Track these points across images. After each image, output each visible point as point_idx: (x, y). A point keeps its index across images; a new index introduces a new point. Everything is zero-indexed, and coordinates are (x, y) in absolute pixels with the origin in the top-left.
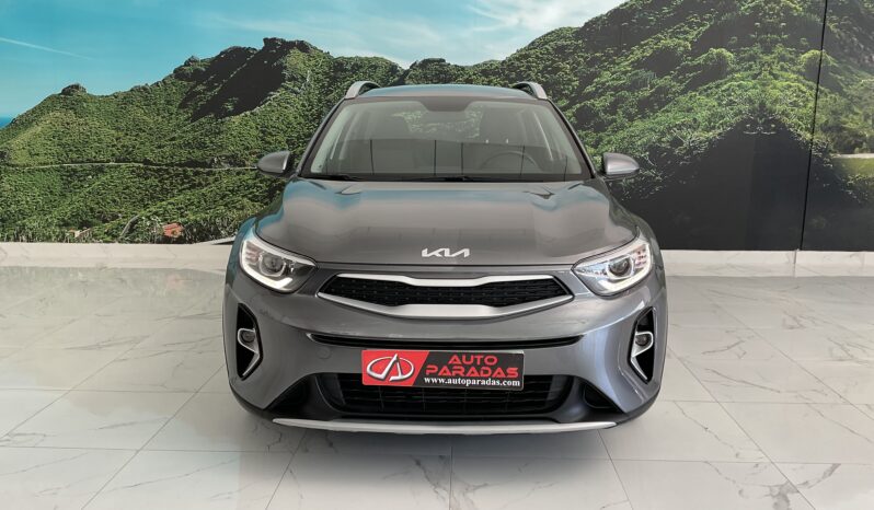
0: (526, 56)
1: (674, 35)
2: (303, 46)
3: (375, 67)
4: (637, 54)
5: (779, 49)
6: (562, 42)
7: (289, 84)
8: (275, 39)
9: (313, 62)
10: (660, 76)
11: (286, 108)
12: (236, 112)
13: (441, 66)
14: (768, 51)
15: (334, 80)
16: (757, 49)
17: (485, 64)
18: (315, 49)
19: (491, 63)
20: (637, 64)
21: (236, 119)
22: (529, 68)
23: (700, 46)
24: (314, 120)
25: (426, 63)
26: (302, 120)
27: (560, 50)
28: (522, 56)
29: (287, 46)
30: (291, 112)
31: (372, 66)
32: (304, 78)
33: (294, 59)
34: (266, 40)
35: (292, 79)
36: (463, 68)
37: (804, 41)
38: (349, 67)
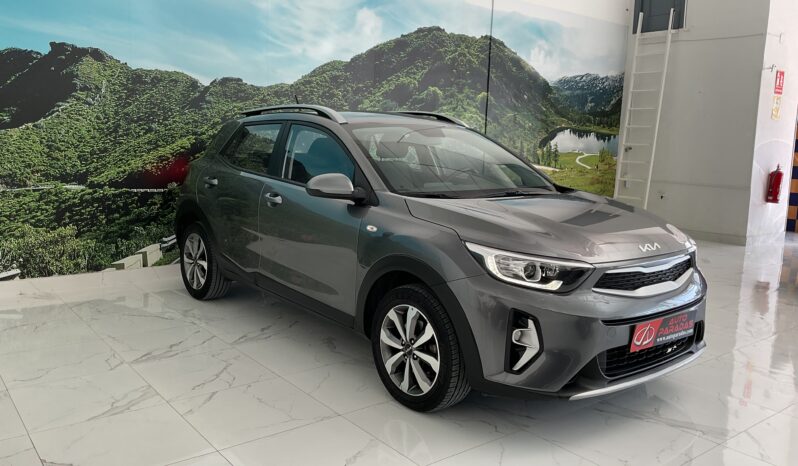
0: (310, 82)
1: (408, 74)
2: (97, 55)
3: (176, 81)
4: (386, 87)
5: (466, 90)
6: (335, 73)
7: (81, 95)
8: (63, 44)
9: (109, 72)
10: (401, 106)
11: (78, 120)
12: (15, 124)
13: (239, 85)
14: (461, 92)
15: (132, 92)
16: (454, 89)
17: (277, 86)
18: (111, 58)
19: (282, 86)
20: (386, 95)
21: (15, 132)
22: (312, 92)
23: (423, 85)
24: (110, 134)
25: (225, 81)
26: (98, 135)
27: (334, 79)
28: (306, 81)
29: (79, 53)
30: (83, 126)
31: (172, 81)
32: (98, 89)
33: (87, 68)
34: (53, 44)
35: (84, 89)
36: (258, 89)
37: (479, 86)
38: (148, 80)
